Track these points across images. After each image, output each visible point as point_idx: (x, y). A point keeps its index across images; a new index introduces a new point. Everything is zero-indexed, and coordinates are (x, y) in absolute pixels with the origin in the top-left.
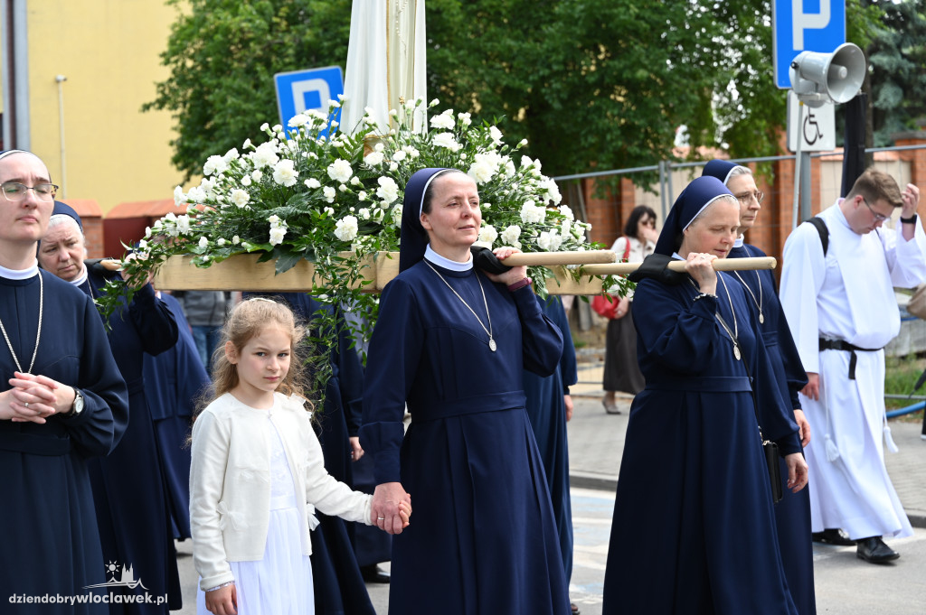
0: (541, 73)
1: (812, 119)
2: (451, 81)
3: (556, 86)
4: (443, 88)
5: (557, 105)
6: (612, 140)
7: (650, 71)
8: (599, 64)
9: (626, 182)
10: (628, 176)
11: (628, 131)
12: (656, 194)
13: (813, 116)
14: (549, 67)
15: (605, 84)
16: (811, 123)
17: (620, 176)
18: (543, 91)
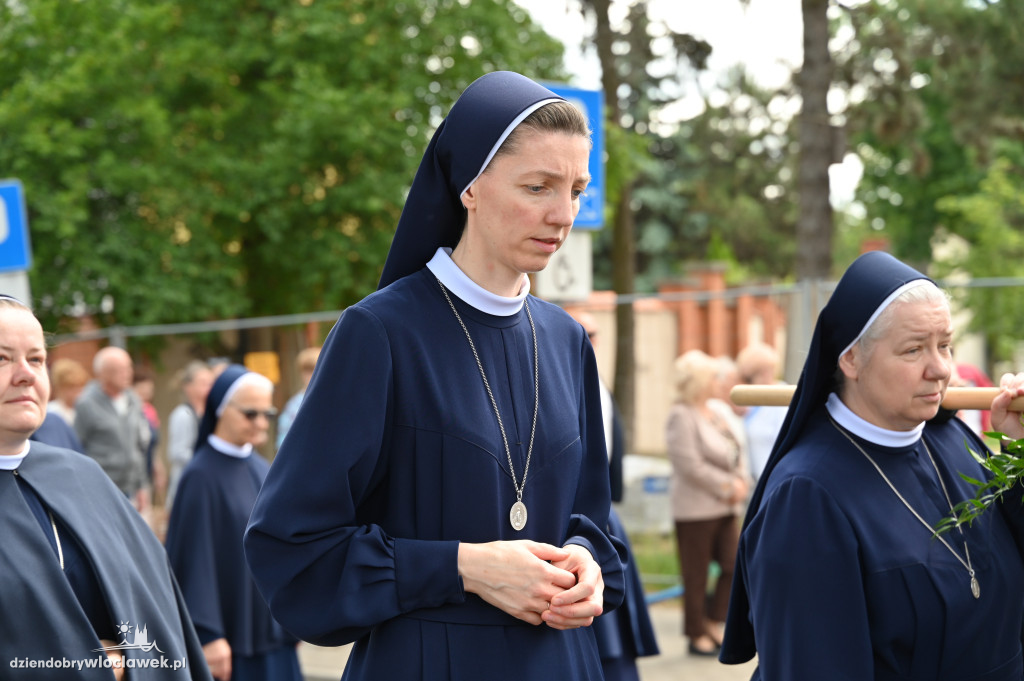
0: (258, 198)
1: (564, 262)
11: (359, 268)
14: (268, 191)
18: (262, 220)
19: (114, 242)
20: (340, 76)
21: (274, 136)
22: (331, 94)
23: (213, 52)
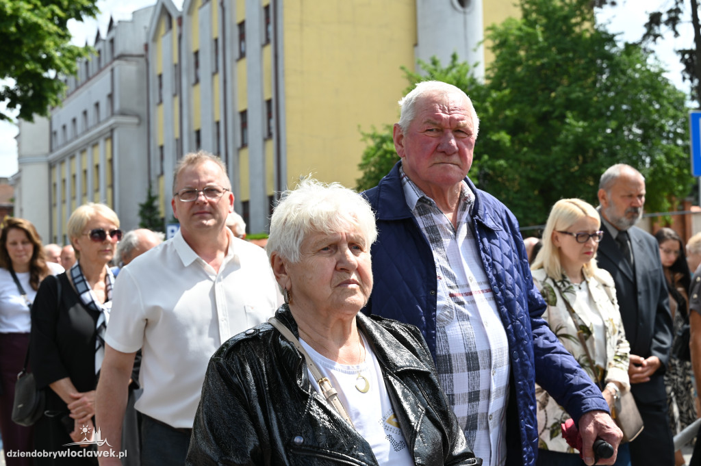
20: (584, 115)
21: (556, 143)
22: (581, 123)
23: (528, 109)
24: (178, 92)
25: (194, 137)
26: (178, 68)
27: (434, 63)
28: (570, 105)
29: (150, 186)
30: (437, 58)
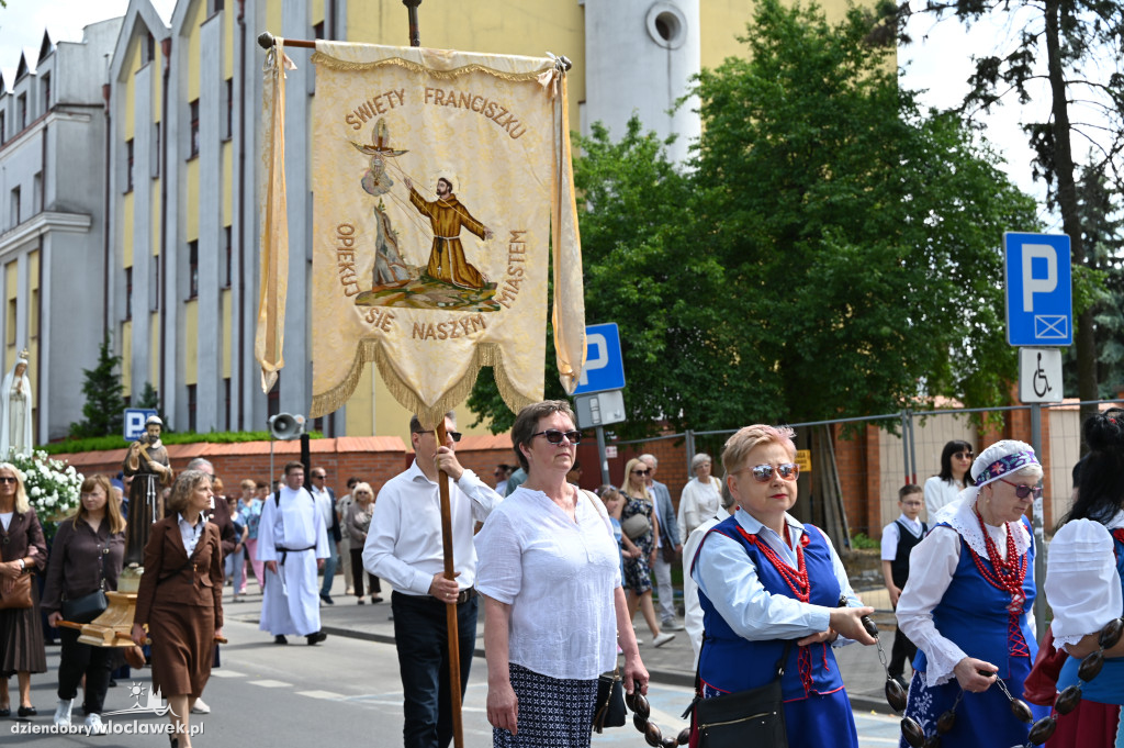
0: (795, 329)
1: (1042, 374)
2: (715, 336)
3: (809, 340)
4: (707, 342)
5: (808, 358)
6: (859, 389)
7: (893, 328)
8: (846, 321)
9: (870, 428)
10: (873, 422)
11: (873, 381)
12: (899, 436)
13: (1042, 371)
14: (802, 324)
15: (853, 338)
16: (1041, 377)
17: (865, 421)
18: (797, 345)
19: (685, 367)
20: (855, 234)
21: (806, 282)
22: (848, 248)
23: (758, 220)
24: (160, 173)
25: (187, 252)
26: (161, 128)
27: (599, 133)
28: (831, 214)
29: (107, 340)
30: (604, 126)
